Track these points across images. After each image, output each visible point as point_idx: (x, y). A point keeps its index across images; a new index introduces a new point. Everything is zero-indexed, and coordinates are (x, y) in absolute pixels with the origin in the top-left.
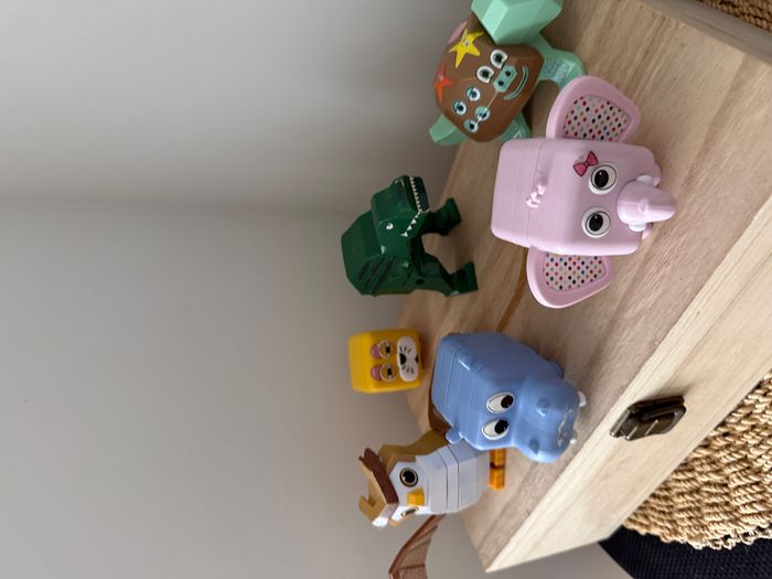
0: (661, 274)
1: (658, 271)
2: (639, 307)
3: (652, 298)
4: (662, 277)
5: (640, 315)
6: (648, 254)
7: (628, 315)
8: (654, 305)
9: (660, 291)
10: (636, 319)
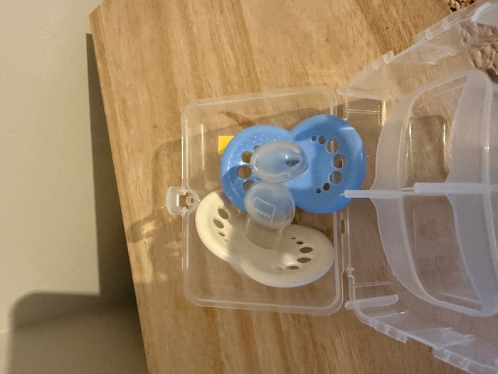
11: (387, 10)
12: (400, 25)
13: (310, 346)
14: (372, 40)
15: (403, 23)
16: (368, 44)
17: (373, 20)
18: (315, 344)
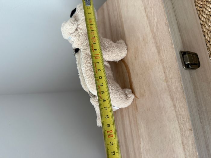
0: (152, 13)
1: (152, 14)
2: (155, 25)
3: (156, 19)
4: (153, 13)
5: (157, 26)
6: (147, 15)
7: (155, 30)
8: (157, 19)
9: (156, 15)
10: (157, 28)
11: (157, 33)
12: (160, 39)
13: (136, 123)
14: (153, 42)
15: (161, 38)
16: (153, 43)
17: (154, 36)
18: (137, 123)
